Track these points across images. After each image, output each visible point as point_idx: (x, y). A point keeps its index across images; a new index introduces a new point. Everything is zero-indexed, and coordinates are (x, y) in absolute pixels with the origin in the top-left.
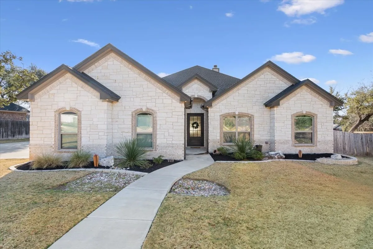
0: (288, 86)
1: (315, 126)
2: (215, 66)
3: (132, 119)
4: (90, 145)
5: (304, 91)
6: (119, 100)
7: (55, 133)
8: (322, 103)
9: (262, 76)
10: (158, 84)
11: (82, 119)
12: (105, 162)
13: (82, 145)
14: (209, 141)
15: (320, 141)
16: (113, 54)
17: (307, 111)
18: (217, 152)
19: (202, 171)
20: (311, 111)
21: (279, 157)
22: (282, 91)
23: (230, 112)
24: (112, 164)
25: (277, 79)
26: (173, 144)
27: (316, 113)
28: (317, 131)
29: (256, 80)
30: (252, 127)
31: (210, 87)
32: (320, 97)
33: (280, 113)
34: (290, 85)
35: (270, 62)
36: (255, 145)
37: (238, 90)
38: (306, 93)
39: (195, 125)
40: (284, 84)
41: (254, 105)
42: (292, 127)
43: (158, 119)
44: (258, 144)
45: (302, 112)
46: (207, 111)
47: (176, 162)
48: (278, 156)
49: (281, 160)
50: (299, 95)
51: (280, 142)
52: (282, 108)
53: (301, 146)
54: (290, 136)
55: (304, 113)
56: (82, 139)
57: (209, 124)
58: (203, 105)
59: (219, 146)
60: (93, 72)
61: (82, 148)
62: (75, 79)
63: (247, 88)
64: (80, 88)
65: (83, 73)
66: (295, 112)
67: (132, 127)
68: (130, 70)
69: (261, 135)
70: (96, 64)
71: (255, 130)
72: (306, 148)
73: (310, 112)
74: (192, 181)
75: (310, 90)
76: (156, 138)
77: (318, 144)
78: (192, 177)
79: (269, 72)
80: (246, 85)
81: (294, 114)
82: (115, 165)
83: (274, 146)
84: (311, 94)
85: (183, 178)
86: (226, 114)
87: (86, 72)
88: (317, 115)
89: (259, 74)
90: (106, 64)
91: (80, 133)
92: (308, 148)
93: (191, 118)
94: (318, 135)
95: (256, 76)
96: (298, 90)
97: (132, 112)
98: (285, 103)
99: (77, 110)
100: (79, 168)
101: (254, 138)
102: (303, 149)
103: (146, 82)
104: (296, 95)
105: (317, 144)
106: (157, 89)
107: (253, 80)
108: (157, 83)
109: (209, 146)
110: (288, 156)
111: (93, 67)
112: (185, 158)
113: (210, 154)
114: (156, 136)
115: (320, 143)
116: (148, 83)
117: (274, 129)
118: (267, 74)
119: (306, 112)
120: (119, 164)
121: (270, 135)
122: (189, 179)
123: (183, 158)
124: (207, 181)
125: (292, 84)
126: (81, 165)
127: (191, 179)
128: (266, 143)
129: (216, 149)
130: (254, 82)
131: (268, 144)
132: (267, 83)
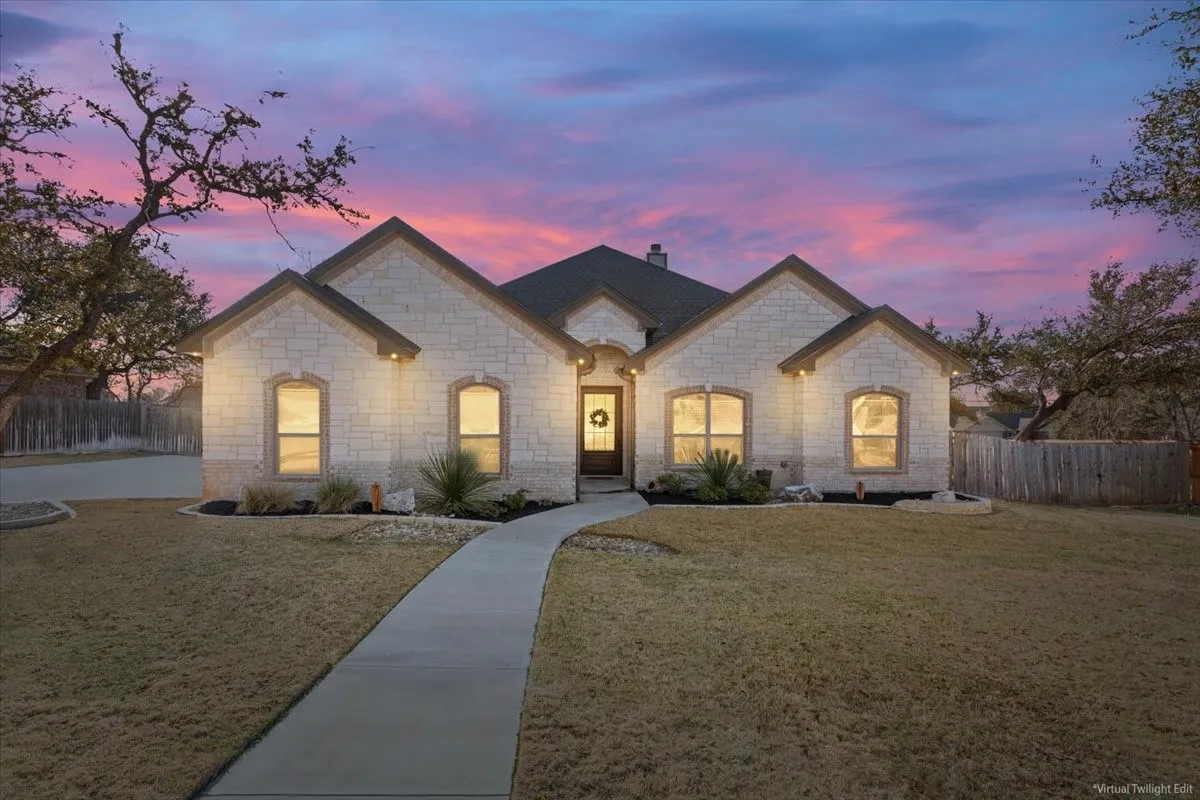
0: (841, 320)
1: (904, 423)
2: (656, 247)
3: (450, 403)
4: (351, 464)
5: (878, 334)
6: (416, 356)
7: (265, 434)
8: (922, 365)
9: (775, 294)
10: (514, 318)
11: (331, 402)
12: (395, 502)
13: (332, 464)
14: (636, 459)
15: (917, 460)
16: (400, 242)
17: (884, 384)
18: (658, 488)
19: (620, 521)
20: (895, 385)
21: (808, 497)
22: (824, 332)
23: (691, 385)
24: (412, 507)
25: (814, 303)
26: (549, 463)
27: (907, 390)
28: (908, 436)
29: (760, 302)
30: (748, 424)
31: (638, 317)
32: (917, 351)
33: (817, 389)
34: (845, 318)
35: (793, 257)
36: (754, 469)
37: (715, 327)
38: (882, 338)
39: (599, 418)
40: (832, 316)
41: (753, 366)
42: (846, 426)
43: (512, 402)
44: (761, 469)
45: (872, 386)
46: (633, 383)
47: (556, 505)
48: (806, 495)
49: (811, 504)
50: (864, 344)
51: (813, 462)
52: (823, 377)
53: (870, 474)
54: (839, 448)
55: (878, 389)
56: (331, 450)
57: (637, 415)
58: (621, 367)
59: (663, 473)
60: (351, 284)
61: (332, 471)
62: (314, 303)
63: (736, 324)
64: (325, 327)
65: (326, 286)
66: (854, 387)
67: (450, 421)
68: (443, 282)
69: (770, 445)
70: (359, 265)
71: (754, 432)
72: (882, 478)
73: (892, 388)
74: (600, 538)
75: (893, 331)
76: (508, 448)
77: (911, 467)
78: (599, 530)
79: (791, 283)
80: (734, 315)
81: (852, 392)
82: (419, 510)
83: (802, 472)
84: (895, 343)
85: (579, 532)
86: (681, 389)
87: (334, 284)
88: (909, 394)
89: (765, 287)
90: (383, 266)
91: (327, 435)
92: (886, 478)
93: (588, 397)
94: (911, 446)
95: (759, 291)
96: (863, 332)
97: (449, 386)
98: (827, 364)
99: (320, 379)
100: (342, 513)
101: (754, 452)
102: (874, 481)
103: (484, 314)
104: (857, 343)
105: (908, 469)
106: (512, 330)
107: (751, 303)
108: (511, 315)
109: (637, 472)
110: (829, 497)
111: (351, 272)
112: (577, 499)
113: (640, 492)
114: (508, 444)
115: (915, 466)
116: (489, 313)
117: (802, 430)
118: (788, 289)
119: (883, 387)
120: (425, 506)
121: (792, 446)
122: (594, 534)
123: (573, 498)
124: (632, 538)
125: (850, 315)
126: (344, 508)
127: (599, 535)
128: (784, 465)
129: (654, 479)
130: (753, 309)
131: (788, 469)
132: (786, 312)
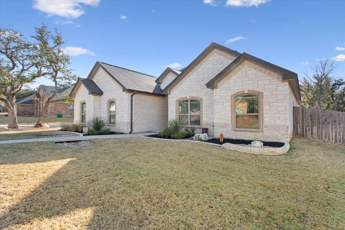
1: (260, 107)
3: (107, 106)
5: (246, 67)
7: (80, 114)
8: (269, 78)
9: (210, 59)
11: (86, 106)
13: (86, 121)
15: (268, 125)
17: (249, 89)
23: (183, 97)
25: (226, 59)
26: (123, 122)
27: (262, 91)
28: (263, 114)
29: (205, 63)
30: (201, 110)
32: (268, 71)
33: (219, 95)
37: (190, 76)
38: (248, 68)
41: (203, 88)
42: (232, 109)
43: (117, 105)
45: (243, 91)
50: (240, 72)
51: (218, 125)
52: (222, 89)
53: (242, 131)
54: (230, 119)
55: (246, 92)
56: (86, 118)
63: (196, 74)
66: (235, 92)
67: (107, 110)
68: (107, 75)
69: (209, 118)
71: (203, 113)
72: (249, 134)
73: (254, 91)
75: (253, 64)
77: (265, 129)
79: (216, 53)
80: (196, 70)
81: (234, 94)
83: (214, 129)
84: (255, 69)
86: (180, 99)
88: (263, 93)
91: (86, 114)
92: (251, 134)
97: (107, 101)
98: (224, 83)
99: (85, 101)
101: (203, 121)
102: (245, 134)
104: (236, 73)
105: (263, 130)
106: (117, 85)
107: (202, 64)
112: (130, 133)
114: (116, 116)
115: (267, 128)
116: (113, 81)
118: (215, 56)
119: (249, 91)
123: (127, 132)
130: (203, 66)
132: (215, 65)
